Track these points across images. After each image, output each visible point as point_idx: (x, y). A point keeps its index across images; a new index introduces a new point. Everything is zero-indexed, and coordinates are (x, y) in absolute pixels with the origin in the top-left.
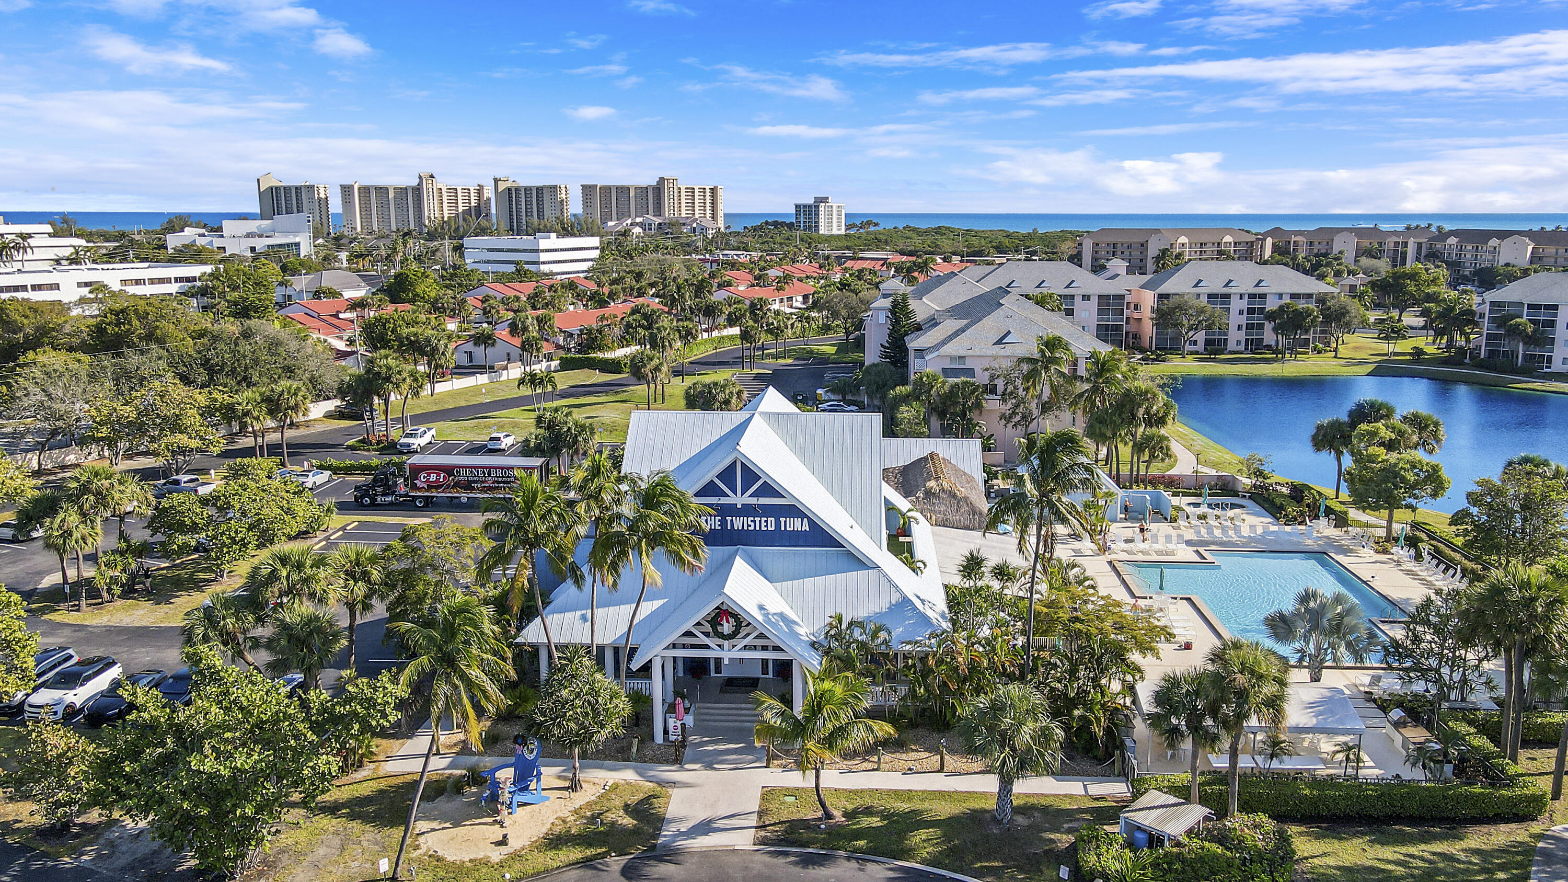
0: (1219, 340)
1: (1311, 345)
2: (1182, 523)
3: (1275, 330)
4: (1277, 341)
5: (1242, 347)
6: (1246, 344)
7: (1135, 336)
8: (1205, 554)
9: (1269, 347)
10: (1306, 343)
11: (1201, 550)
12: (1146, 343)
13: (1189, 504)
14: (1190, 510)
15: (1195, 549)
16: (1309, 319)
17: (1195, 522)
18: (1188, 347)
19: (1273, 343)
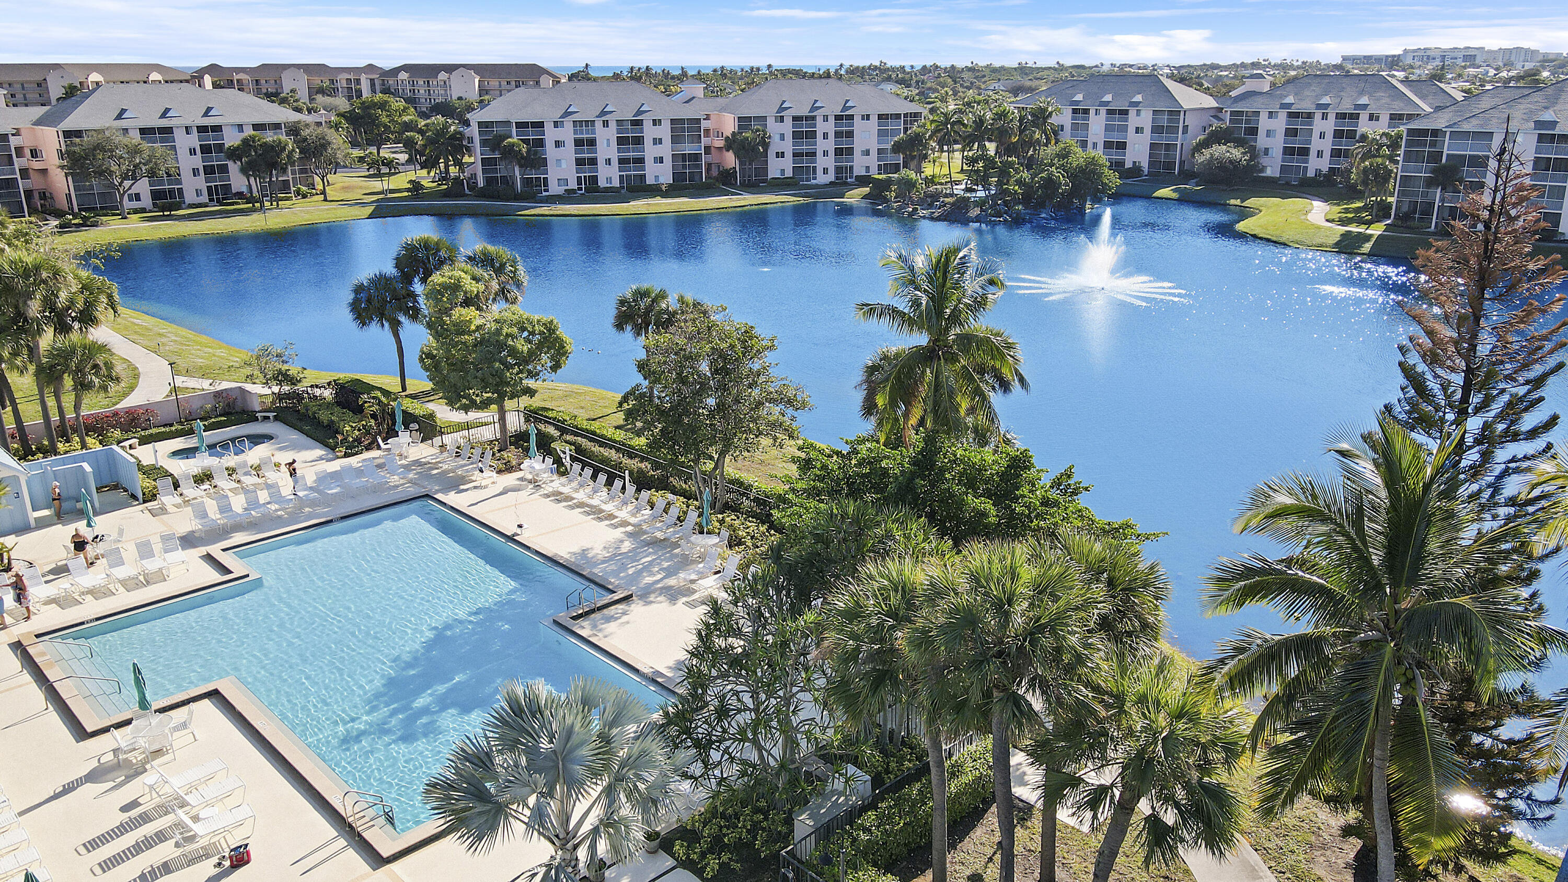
0: (171, 191)
1: (293, 189)
2: (168, 499)
3: (244, 171)
4: (250, 186)
5: (205, 198)
6: (210, 193)
7: (43, 195)
8: (227, 559)
9: (240, 195)
10: (285, 186)
11: (215, 550)
12: (63, 204)
13: (175, 454)
14: (178, 467)
15: (203, 550)
16: (284, 155)
17: (190, 491)
18: (127, 204)
19: (244, 189)
